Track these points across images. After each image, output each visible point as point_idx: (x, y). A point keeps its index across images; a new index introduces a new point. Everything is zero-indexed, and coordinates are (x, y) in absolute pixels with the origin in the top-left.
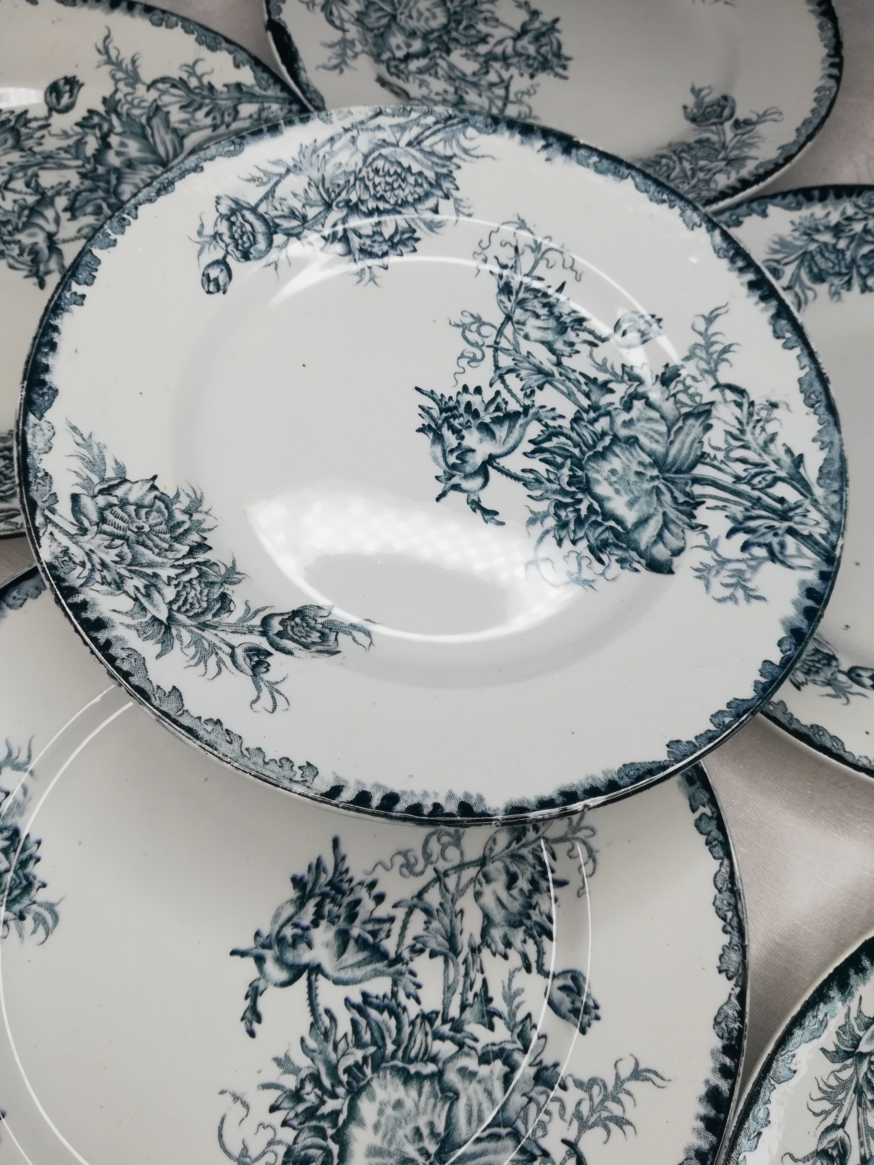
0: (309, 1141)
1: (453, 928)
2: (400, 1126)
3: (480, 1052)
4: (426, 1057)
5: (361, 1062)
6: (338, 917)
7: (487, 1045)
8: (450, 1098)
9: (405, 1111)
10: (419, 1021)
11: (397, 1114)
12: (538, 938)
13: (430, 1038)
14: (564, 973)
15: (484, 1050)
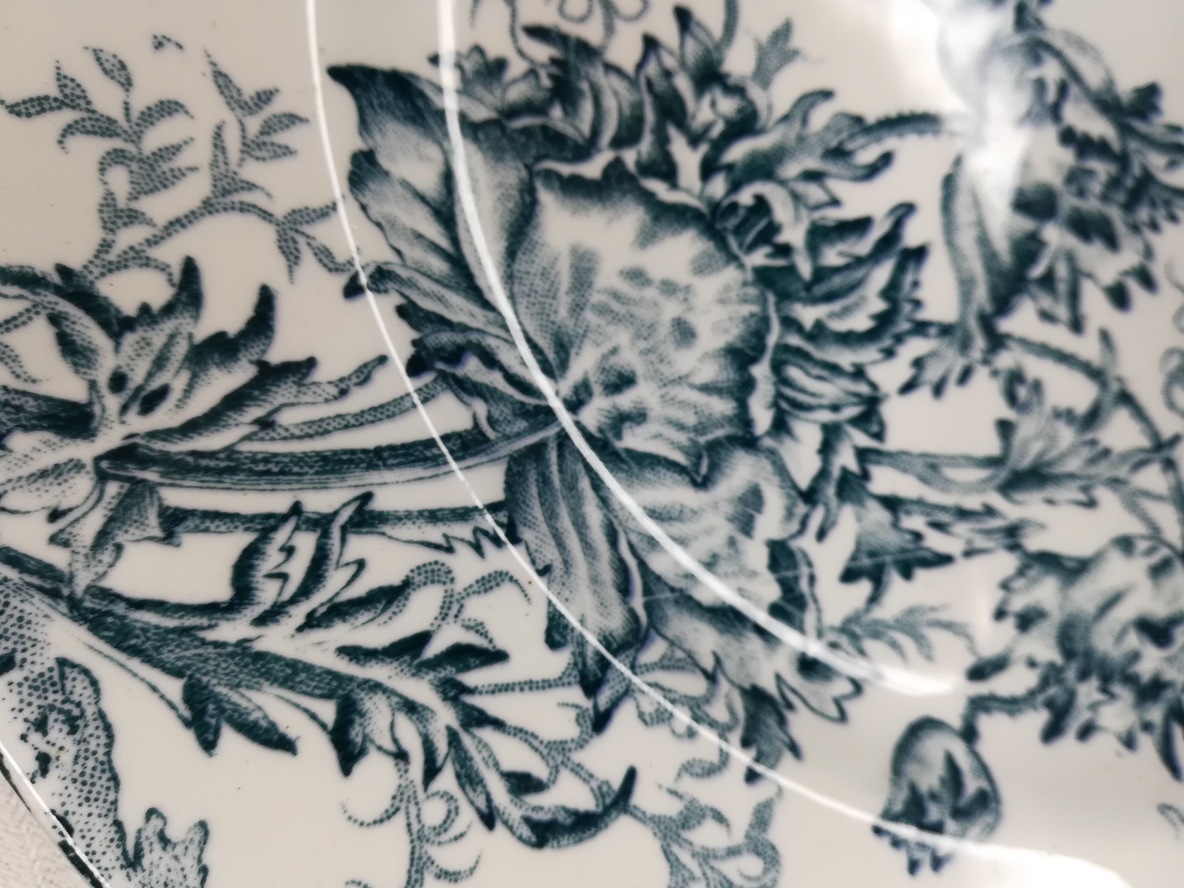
0: (610, 104)
1: (1057, 479)
2: (638, 336)
3: (797, 544)
4: (785, 405)
5: (782, 238)
6: (1081, 193)
7: (810, 564)
8: (697, 465)
9: (669, 349)
10: (863, 389)
11: (664, 330)
12: (1040, 698)
13: (826, 416)
14: (984, 770)
15: (799, 557)
